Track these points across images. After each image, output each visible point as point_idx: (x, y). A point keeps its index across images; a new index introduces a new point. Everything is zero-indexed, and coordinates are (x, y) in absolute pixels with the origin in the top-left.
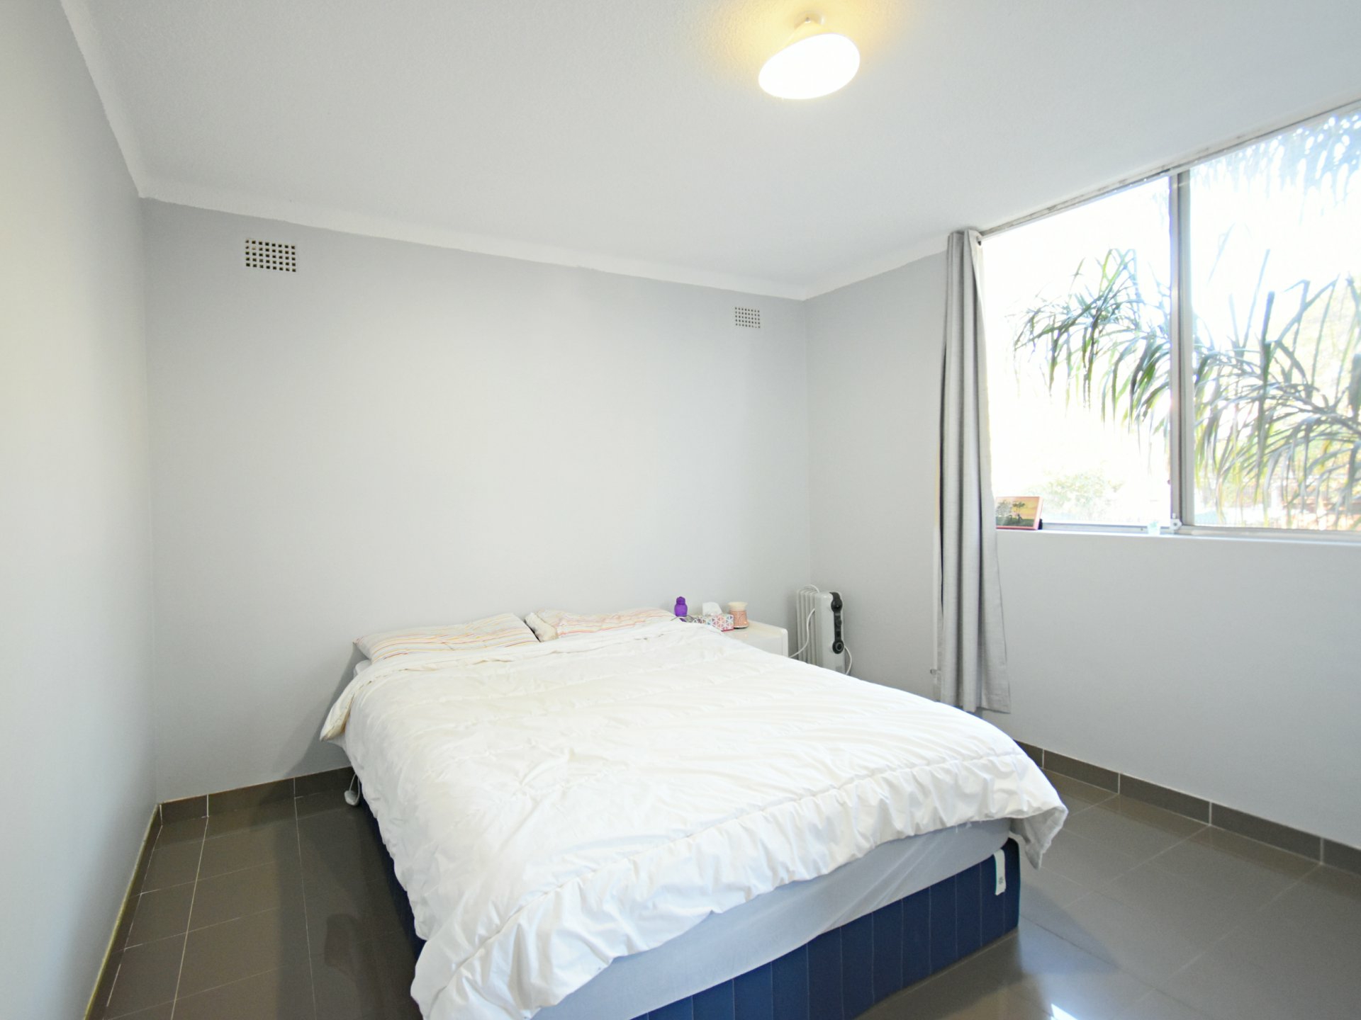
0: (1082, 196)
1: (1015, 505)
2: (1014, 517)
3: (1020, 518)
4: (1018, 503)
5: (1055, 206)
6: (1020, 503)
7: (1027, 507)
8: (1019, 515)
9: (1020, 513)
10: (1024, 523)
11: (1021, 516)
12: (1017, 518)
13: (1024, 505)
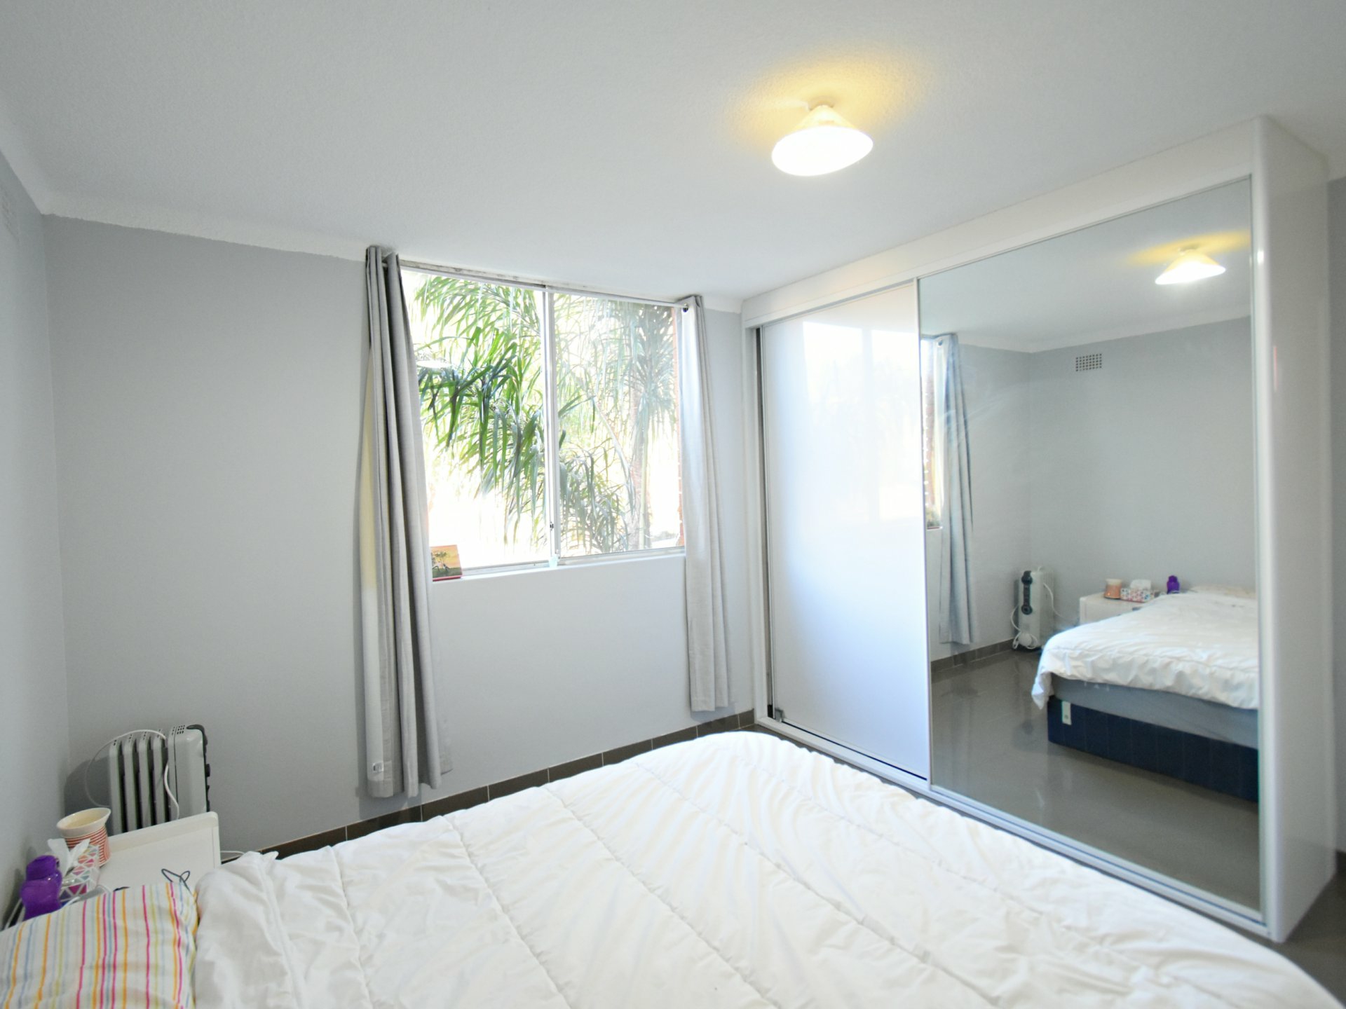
0: (485, 273)
1: (438, 555)
2: (440, 567)
3: (447, 567)
4: (439, 553)
5: (460, 270)
6: (441, 553)
7: (449, 557)
8: (444, 565)
9: (445, 563)
10: (452, 573)
11: (447, 565)
12: (444, 568)
13: (445, 554)
